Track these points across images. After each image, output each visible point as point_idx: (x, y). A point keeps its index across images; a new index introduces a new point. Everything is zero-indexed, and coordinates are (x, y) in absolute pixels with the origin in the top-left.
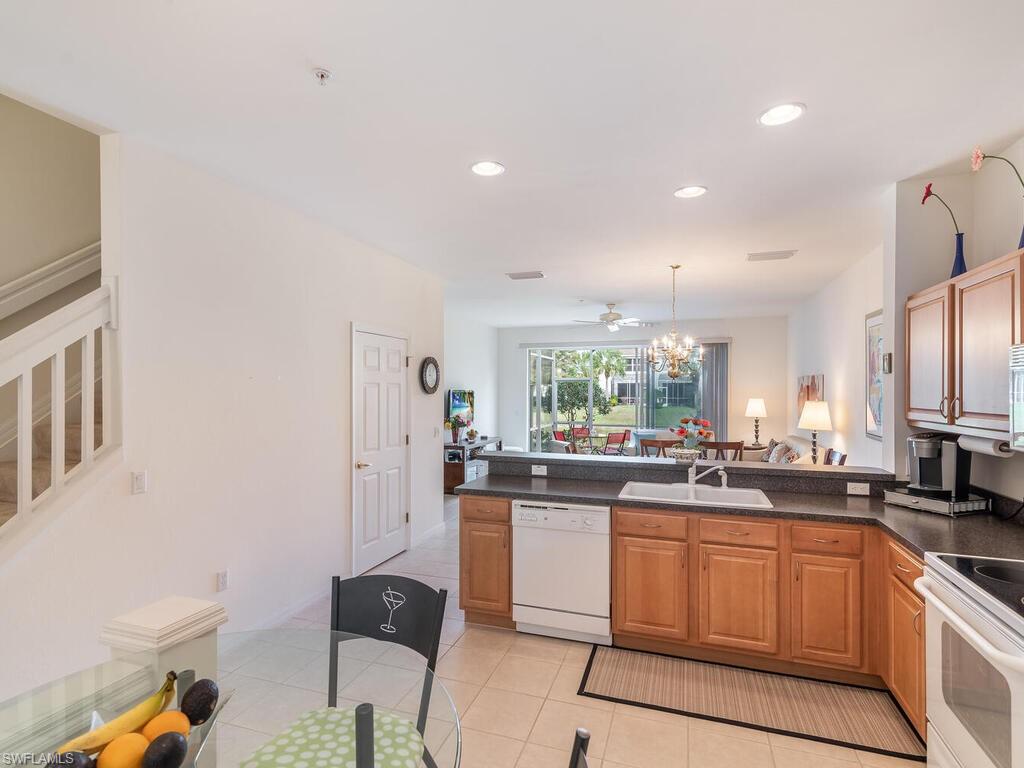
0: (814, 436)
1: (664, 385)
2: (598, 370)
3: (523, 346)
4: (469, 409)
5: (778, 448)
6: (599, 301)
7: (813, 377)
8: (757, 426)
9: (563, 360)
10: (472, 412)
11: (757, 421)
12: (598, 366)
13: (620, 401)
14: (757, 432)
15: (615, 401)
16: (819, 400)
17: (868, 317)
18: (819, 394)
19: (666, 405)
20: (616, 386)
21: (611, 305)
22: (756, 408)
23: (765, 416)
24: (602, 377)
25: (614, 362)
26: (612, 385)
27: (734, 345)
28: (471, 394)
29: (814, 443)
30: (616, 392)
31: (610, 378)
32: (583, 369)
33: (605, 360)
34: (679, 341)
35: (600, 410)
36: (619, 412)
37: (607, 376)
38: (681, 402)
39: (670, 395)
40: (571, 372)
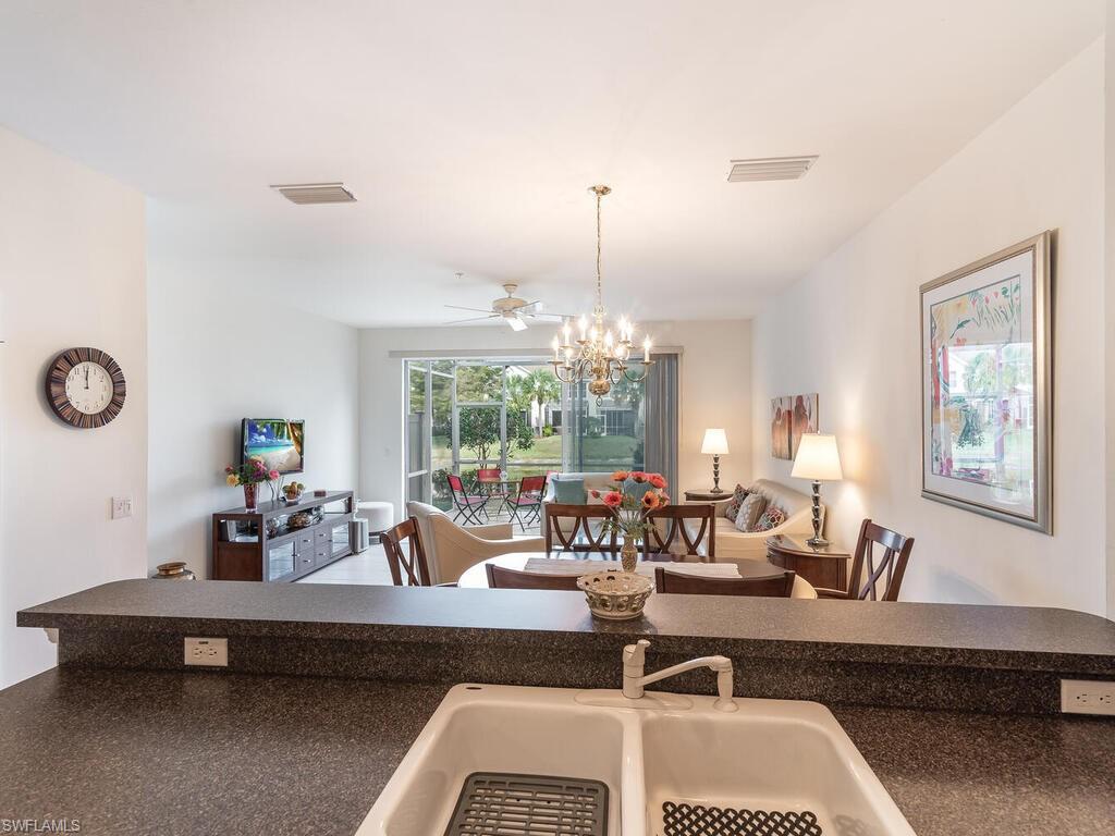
0: (816, 488)
1: (603, 412)
2: (529, 395)
3: (393, 354)
4: (293, 448)
5: (750, 499)
6: (491, 277)
7: (800, 399)
8: (716, 466)
9: (490, 385)
10: (301, 453)
11: (716, 459)
12: (529, 392)
13: (554, 431)
14: (716, 474)
15: (549, 431)
16: (811, 432)
17: (924, 289)
18: (811, 423)
19: (604, 435)
20: (551, 414)
21: (509, 285)
22: (715, 441)
23: (727, 452)
24: (535, 404)
25: (547, 387)
26: (547, 413)
27: (685, 355)
28: (299, 426)
29: (816, 499)
30: (551, 421)
31: (544, 406)
32: (513, 394)
33: (537, 385)
34: (609, 325)
35: (520, 443)
36: (554, 442)
37: (540, 403)
38: (620, 431)
39: (609, 424)
40: (500, 398)
